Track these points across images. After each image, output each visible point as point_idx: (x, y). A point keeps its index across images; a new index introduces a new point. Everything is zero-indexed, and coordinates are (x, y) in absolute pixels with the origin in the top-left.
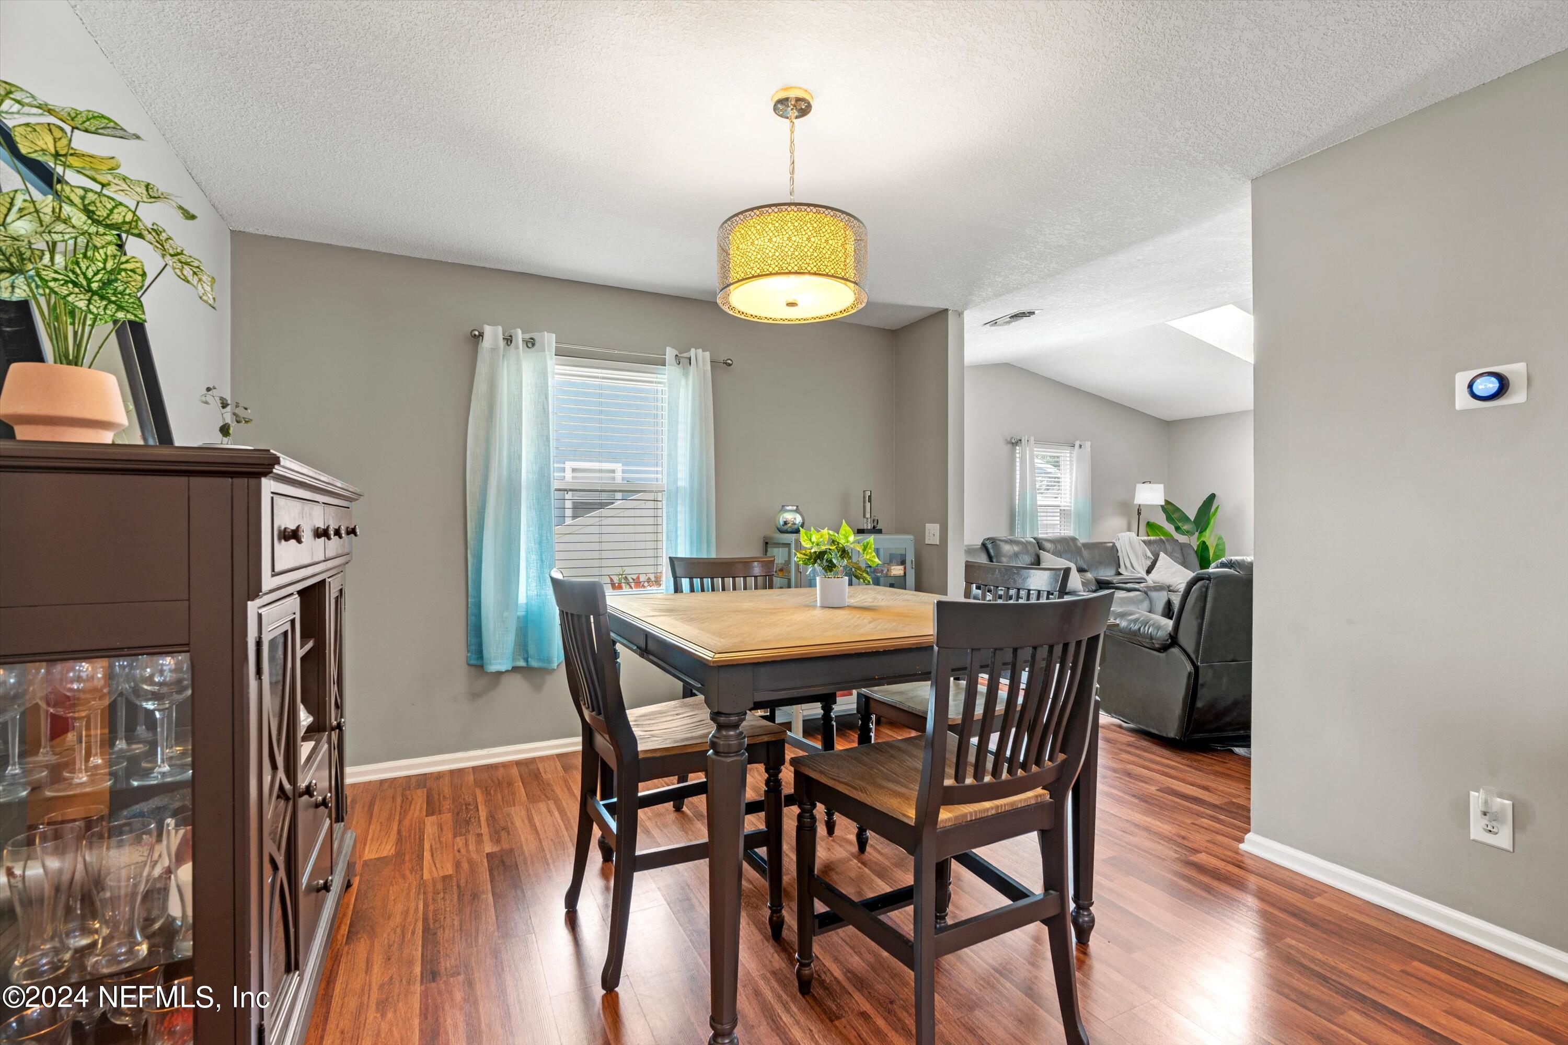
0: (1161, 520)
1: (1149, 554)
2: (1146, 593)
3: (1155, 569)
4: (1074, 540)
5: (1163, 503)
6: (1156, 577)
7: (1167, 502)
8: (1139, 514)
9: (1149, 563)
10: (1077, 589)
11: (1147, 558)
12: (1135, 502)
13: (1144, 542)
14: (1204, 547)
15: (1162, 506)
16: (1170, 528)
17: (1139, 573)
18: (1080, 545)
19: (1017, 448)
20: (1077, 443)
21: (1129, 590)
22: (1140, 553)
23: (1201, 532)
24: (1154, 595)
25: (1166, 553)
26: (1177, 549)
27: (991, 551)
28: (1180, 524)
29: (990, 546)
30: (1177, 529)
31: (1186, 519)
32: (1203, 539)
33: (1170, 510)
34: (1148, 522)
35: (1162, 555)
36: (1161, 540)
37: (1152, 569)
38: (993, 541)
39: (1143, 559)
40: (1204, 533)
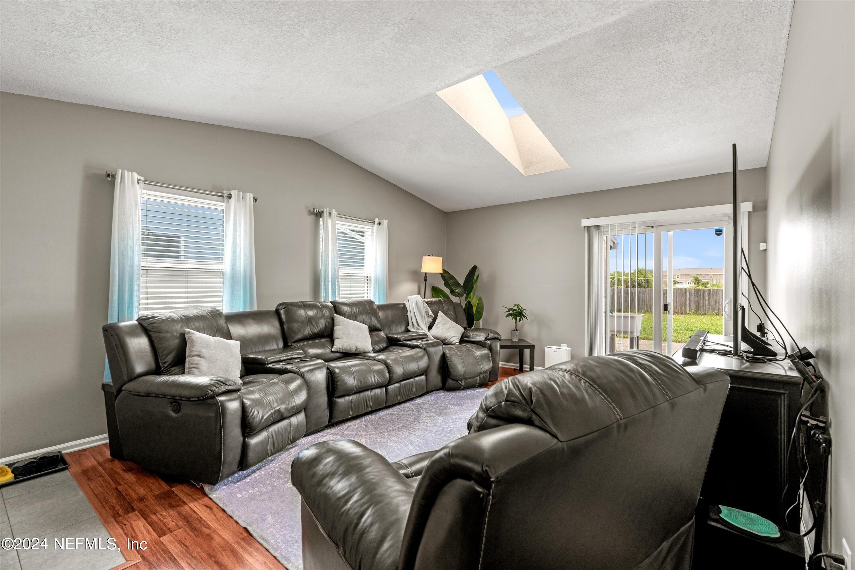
0: (441, 285)
1: (431, 313)
2: (425, 350)
3: (435, 325)
4: (371, 303)
5: (442, 272)
6: (437, 331)
7: (444, 270)
8: (426, 280)
9: (430, 320)
10: (367, 350)
11: (429, 316)
12: (422, 271)
13: (427, 303)
14: (469, 305)
15: (441, 274)
16: (447, 291)
17: (422, 329)
18: (375, 307)
19: (321, 219)
20: (377, 220)
21: (412, 347)
22: (424, 312)
23: (467, 295)
24: (431, 350)
25: (443, 312)
26: (451, 308)
27: (283, 316)
28: (454, 288)
29: (282, 312)
30: (452, 292)
31: (457, 284)
32: (469, 300)
33: (446, 276)
34: (433, 287)
35: (440, 313)
36: (440, 300)
37: (433, 325)
38: (287, 306)
39: (426, 317)
40: (469, 295)
